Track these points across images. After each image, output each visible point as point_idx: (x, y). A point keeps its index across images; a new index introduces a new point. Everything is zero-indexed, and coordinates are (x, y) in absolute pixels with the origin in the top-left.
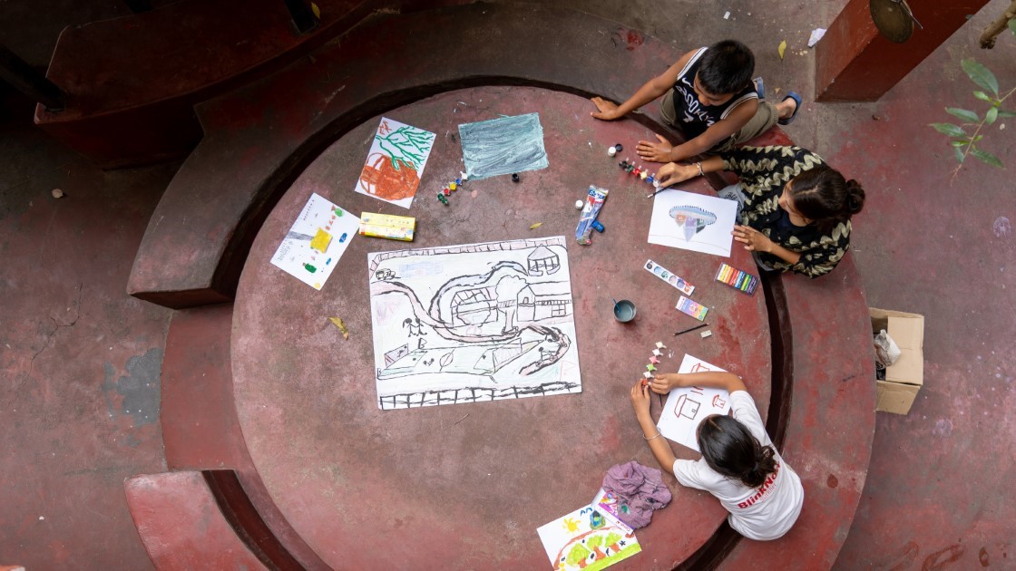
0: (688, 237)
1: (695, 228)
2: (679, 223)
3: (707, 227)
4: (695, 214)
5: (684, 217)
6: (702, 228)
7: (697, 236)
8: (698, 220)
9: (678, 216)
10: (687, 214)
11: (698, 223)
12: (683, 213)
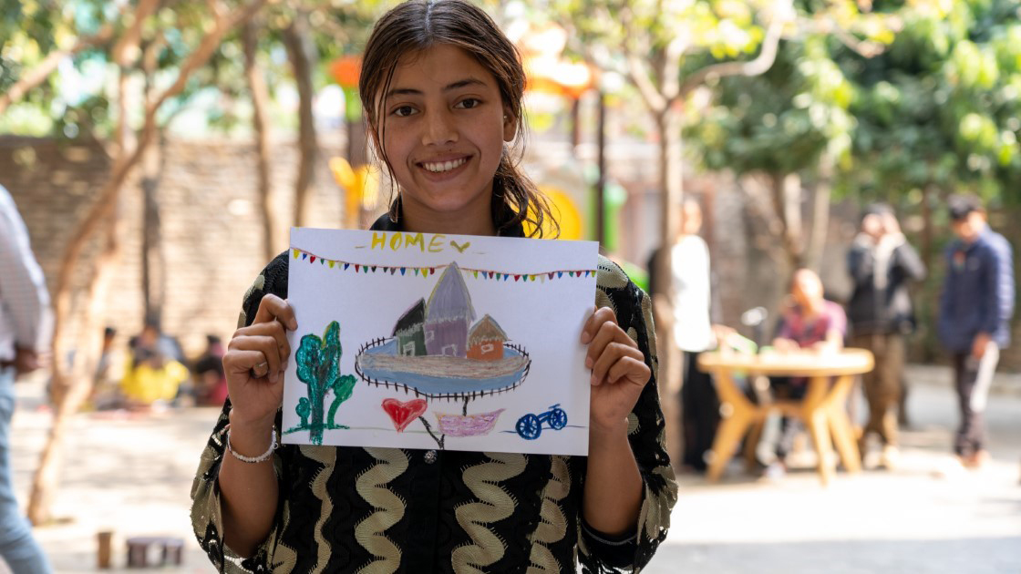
0: (453, 279)
1: (430, 320)
2: (490, 330)
3: (386, 330)
4: (435, 372)
5: (475, 355)
6: (403, 324)
7: (422, 289)
8: (421, 351)
9: (497, 354)
10: (463, 370)
11: (419, 338)
12: (480, 370)
